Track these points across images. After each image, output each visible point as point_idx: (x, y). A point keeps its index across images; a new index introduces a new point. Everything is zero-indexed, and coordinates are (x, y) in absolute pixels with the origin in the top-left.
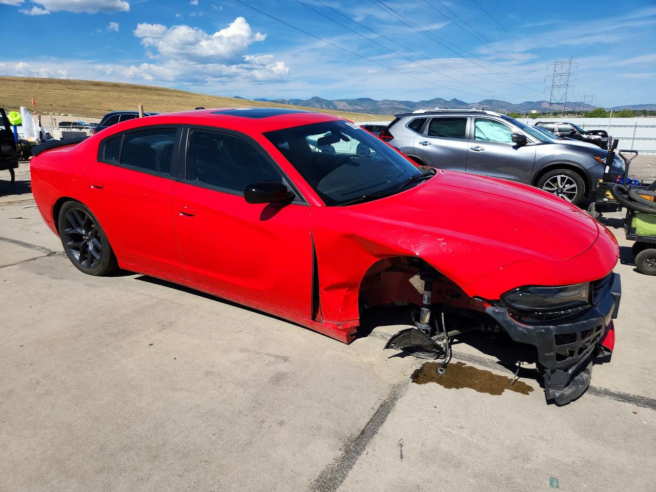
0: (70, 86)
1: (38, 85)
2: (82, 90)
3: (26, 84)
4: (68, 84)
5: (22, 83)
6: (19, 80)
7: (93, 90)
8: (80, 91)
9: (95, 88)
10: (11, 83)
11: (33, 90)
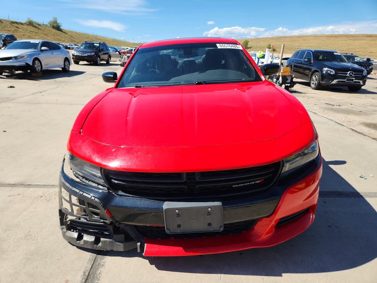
0: (351, 38)
1: (333, 38)
2: (358, 40)
3: (327, 38)
4: (351, 37)
5: (325, 38)
6: (324, 36)
7: (366, 40)
8: (356, 41)
9: (367, 38)
10: (319, 38)
11: (329, 41)
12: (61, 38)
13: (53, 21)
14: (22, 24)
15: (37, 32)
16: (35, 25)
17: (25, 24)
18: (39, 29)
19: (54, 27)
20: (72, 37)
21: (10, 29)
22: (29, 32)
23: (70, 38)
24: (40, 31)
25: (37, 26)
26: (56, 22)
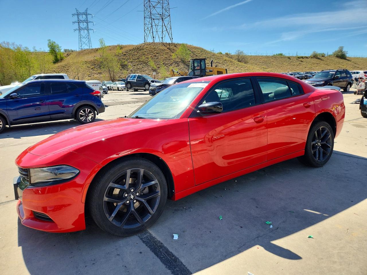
12: (343, 66)
13: (338, 51)
14: (307, 58)
15: (319, 63)
16: (318, 57)
17: (310, 57)
18: (321, 60)
19: (338, 56)
20: (356, 64)
21: (295, 64)
22: (311, 64)
23: (353, 65)
24: (322, 62)
25: (320, 57)
26: (341, 51)
